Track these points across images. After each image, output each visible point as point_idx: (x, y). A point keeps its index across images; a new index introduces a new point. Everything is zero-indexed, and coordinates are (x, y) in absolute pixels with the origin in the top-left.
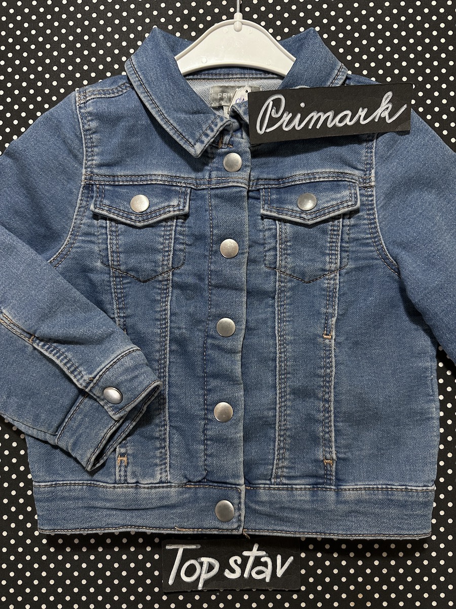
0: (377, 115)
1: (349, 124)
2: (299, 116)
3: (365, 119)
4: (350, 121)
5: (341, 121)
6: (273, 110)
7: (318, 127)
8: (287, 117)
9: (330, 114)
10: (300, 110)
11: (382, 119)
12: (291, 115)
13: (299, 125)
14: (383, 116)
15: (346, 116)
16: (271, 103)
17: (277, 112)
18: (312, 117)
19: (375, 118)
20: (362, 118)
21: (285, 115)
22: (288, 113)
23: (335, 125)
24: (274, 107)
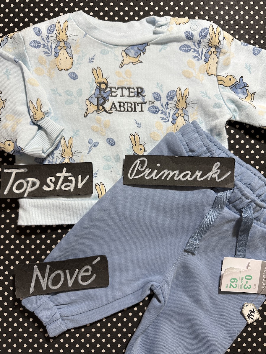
0: (209, 176)
1: (189, 179)
2: (156, 171)
3: (201, 177)
4: (190, 178)
5: (184, 177)
6: (140, 166)
7: (168, 179)
8: (148, 171)
9: (177, 172)
10: (157, 168)
11: (213, 179)
12: (150, 170)
13: (155, 177)
14: (213, 176)
15: (187, 174)
16: (139, 162)
17: (142, 167)
18: (164, 173)
19: (208, 177)
20: (198, 177)
21: (147, 170)
22: (149, 169)
23: (179, 179)
24: (141, 165)
